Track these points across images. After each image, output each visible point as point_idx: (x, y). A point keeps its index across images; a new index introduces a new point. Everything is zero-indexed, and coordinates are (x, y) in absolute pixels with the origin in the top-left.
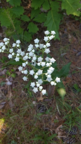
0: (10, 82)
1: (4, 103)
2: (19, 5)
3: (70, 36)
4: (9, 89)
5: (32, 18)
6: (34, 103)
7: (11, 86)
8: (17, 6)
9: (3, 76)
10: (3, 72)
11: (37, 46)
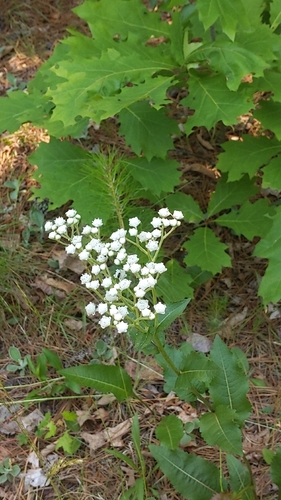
0: (44, 473)
2: (163, 155)
5: (211, 213)
7: (43, 495)
8: (154, 158)
9: (21, 440)
10: (26, 423)
11: (133, 232)
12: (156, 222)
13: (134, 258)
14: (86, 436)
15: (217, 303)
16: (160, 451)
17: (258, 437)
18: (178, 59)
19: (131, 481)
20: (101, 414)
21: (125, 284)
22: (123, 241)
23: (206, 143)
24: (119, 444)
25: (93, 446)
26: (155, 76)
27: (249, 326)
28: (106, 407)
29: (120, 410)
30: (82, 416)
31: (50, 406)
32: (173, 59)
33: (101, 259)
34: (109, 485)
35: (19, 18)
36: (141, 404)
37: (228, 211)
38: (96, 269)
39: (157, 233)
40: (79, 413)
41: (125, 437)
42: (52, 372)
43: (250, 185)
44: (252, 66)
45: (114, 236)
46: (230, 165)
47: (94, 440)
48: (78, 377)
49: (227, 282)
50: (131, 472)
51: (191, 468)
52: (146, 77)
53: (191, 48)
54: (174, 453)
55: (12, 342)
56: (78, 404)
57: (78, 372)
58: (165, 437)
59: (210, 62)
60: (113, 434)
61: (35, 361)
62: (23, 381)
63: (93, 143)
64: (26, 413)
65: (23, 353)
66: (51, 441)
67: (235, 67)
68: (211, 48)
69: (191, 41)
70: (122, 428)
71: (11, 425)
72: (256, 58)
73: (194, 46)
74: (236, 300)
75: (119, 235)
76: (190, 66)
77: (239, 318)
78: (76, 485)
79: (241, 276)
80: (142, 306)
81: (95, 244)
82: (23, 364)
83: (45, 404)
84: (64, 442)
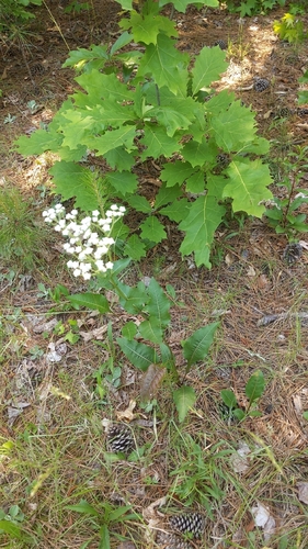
0: (58, 354)
1: (26, 405)
3: (252, 272)
4: (47, 373)
5: (156, 207)
6: (106, 423)
7: (57, 366)
9: (44, 336)
10: (47, 327)
11: (95, 219)
12: (109, 213)
13: (95, 235)
14: (83, 333)
15: (158, 260)
16: (122, 341)
17: (179, 334)
18: (138, 114)
19: (107, 358)
20: (91, 321)
21: (89, 250)
22: (89, 224)
23: (157, 167)
24: (101, 337)
25: (86, 339)
26: (124, 124)
27: (176, 273)
28: (94, 318)
29: (102, 319)
30: (80, 323)
31: (62, 317)
32: (135, 113)
33: (75, 234)
34: (95, 360)
35: (47, 88)
36: (114, 316)
37: (166, 206)
38: (72, 241)
39: (109, 220)
40: (79, 320)
41: (104, 334)
42: (63, 298)
43: (178, 190)
44: (182, 122)
45: (83, 221)
46: (168, 178)
47: (87, 336)
48: (77, 300)
49: (166, 248)
50: (107, 353)
51: (139, 350)
52: (120, 124)
53: (147, 109)
54: (130, 342)
55: (40, 280)
56: (79, 315)
57: (78, 297)
58: (126, 334)
59: (157, 118)
60: (97, 332)
61: (53, 291)
62: (46, 303)
63: (90, 164)
64: (48, 321)
65: (46, 287)
66: (62, 336)
67: (172, 123)
68: (158, 110)
69: (146, 104)
70: (102, 329)
71: (39, 327)
72: (184, 118)
73: (148, 108)
74: (170, 258)
75: (86, 221)
76: (145, 120)
77: (172, 268)
78: (76, 360)
79: (174, 245)
80: (99, 264)
81: (73, 225)
82: (46, 293)
83: (59, 316)
84: (69, 337)
